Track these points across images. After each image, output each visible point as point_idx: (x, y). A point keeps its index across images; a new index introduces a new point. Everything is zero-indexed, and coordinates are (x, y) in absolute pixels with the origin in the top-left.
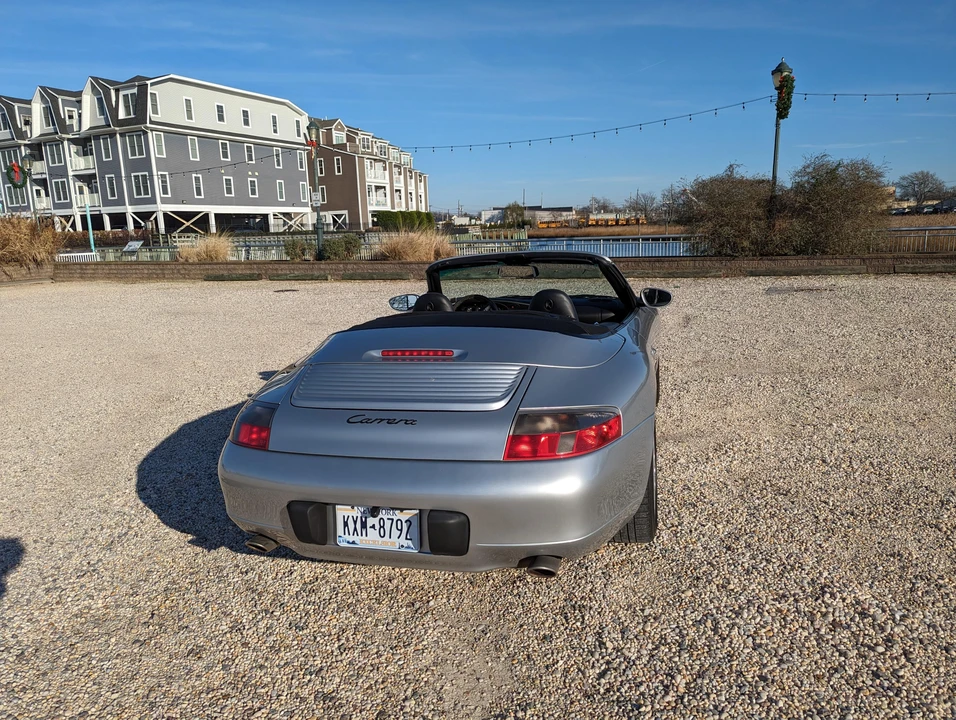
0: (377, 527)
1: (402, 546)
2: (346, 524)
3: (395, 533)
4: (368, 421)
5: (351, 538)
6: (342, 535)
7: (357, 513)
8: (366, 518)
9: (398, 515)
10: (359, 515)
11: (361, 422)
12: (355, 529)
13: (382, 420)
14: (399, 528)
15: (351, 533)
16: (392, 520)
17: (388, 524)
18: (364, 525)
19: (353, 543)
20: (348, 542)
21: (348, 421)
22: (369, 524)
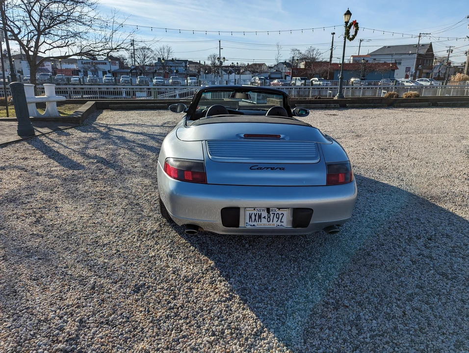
1: (278, 225)
4: (261, 169)
5: (252, 224)
11: (258, 169)
12: (255, 219)
13: (268, 168)
15: (253, 221)
19: (254, 225)
20: (251, 225)
21: (250, 169)
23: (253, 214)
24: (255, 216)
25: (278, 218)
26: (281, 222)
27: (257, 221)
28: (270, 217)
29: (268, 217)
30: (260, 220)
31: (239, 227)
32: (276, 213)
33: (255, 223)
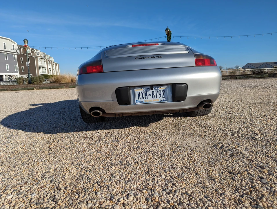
0: (151, 95)
1: (161, 100)
2: (139, 95)
3: (158, 96)
5: (141, 100)
6: (137, 99)
7: (143, 90)
8: (147, 92)
9: (159, 89)
10: (144, 91)
11: (141, 58)
12: (143, 97)
14: (160, 94)
16: (157, 91)
17: (155, 93)
18: (146, 95)
19: (142, 102)
20: (140, 102)
21: (135, 59)
22: (148, 94)
23: (141, 93)
24: (142, 94)
25: (161, 95)
26: (163, 97)
27: (144, 98)
28: (154, 94)
29: (153, 94)
30: (146, 97)
31: (130, 104)
32: (158, 90)
33: (143, 100)
